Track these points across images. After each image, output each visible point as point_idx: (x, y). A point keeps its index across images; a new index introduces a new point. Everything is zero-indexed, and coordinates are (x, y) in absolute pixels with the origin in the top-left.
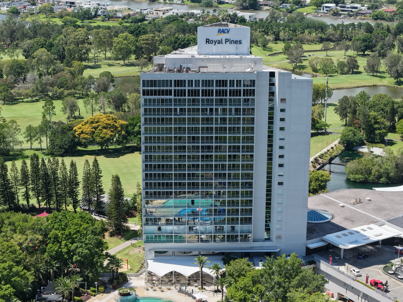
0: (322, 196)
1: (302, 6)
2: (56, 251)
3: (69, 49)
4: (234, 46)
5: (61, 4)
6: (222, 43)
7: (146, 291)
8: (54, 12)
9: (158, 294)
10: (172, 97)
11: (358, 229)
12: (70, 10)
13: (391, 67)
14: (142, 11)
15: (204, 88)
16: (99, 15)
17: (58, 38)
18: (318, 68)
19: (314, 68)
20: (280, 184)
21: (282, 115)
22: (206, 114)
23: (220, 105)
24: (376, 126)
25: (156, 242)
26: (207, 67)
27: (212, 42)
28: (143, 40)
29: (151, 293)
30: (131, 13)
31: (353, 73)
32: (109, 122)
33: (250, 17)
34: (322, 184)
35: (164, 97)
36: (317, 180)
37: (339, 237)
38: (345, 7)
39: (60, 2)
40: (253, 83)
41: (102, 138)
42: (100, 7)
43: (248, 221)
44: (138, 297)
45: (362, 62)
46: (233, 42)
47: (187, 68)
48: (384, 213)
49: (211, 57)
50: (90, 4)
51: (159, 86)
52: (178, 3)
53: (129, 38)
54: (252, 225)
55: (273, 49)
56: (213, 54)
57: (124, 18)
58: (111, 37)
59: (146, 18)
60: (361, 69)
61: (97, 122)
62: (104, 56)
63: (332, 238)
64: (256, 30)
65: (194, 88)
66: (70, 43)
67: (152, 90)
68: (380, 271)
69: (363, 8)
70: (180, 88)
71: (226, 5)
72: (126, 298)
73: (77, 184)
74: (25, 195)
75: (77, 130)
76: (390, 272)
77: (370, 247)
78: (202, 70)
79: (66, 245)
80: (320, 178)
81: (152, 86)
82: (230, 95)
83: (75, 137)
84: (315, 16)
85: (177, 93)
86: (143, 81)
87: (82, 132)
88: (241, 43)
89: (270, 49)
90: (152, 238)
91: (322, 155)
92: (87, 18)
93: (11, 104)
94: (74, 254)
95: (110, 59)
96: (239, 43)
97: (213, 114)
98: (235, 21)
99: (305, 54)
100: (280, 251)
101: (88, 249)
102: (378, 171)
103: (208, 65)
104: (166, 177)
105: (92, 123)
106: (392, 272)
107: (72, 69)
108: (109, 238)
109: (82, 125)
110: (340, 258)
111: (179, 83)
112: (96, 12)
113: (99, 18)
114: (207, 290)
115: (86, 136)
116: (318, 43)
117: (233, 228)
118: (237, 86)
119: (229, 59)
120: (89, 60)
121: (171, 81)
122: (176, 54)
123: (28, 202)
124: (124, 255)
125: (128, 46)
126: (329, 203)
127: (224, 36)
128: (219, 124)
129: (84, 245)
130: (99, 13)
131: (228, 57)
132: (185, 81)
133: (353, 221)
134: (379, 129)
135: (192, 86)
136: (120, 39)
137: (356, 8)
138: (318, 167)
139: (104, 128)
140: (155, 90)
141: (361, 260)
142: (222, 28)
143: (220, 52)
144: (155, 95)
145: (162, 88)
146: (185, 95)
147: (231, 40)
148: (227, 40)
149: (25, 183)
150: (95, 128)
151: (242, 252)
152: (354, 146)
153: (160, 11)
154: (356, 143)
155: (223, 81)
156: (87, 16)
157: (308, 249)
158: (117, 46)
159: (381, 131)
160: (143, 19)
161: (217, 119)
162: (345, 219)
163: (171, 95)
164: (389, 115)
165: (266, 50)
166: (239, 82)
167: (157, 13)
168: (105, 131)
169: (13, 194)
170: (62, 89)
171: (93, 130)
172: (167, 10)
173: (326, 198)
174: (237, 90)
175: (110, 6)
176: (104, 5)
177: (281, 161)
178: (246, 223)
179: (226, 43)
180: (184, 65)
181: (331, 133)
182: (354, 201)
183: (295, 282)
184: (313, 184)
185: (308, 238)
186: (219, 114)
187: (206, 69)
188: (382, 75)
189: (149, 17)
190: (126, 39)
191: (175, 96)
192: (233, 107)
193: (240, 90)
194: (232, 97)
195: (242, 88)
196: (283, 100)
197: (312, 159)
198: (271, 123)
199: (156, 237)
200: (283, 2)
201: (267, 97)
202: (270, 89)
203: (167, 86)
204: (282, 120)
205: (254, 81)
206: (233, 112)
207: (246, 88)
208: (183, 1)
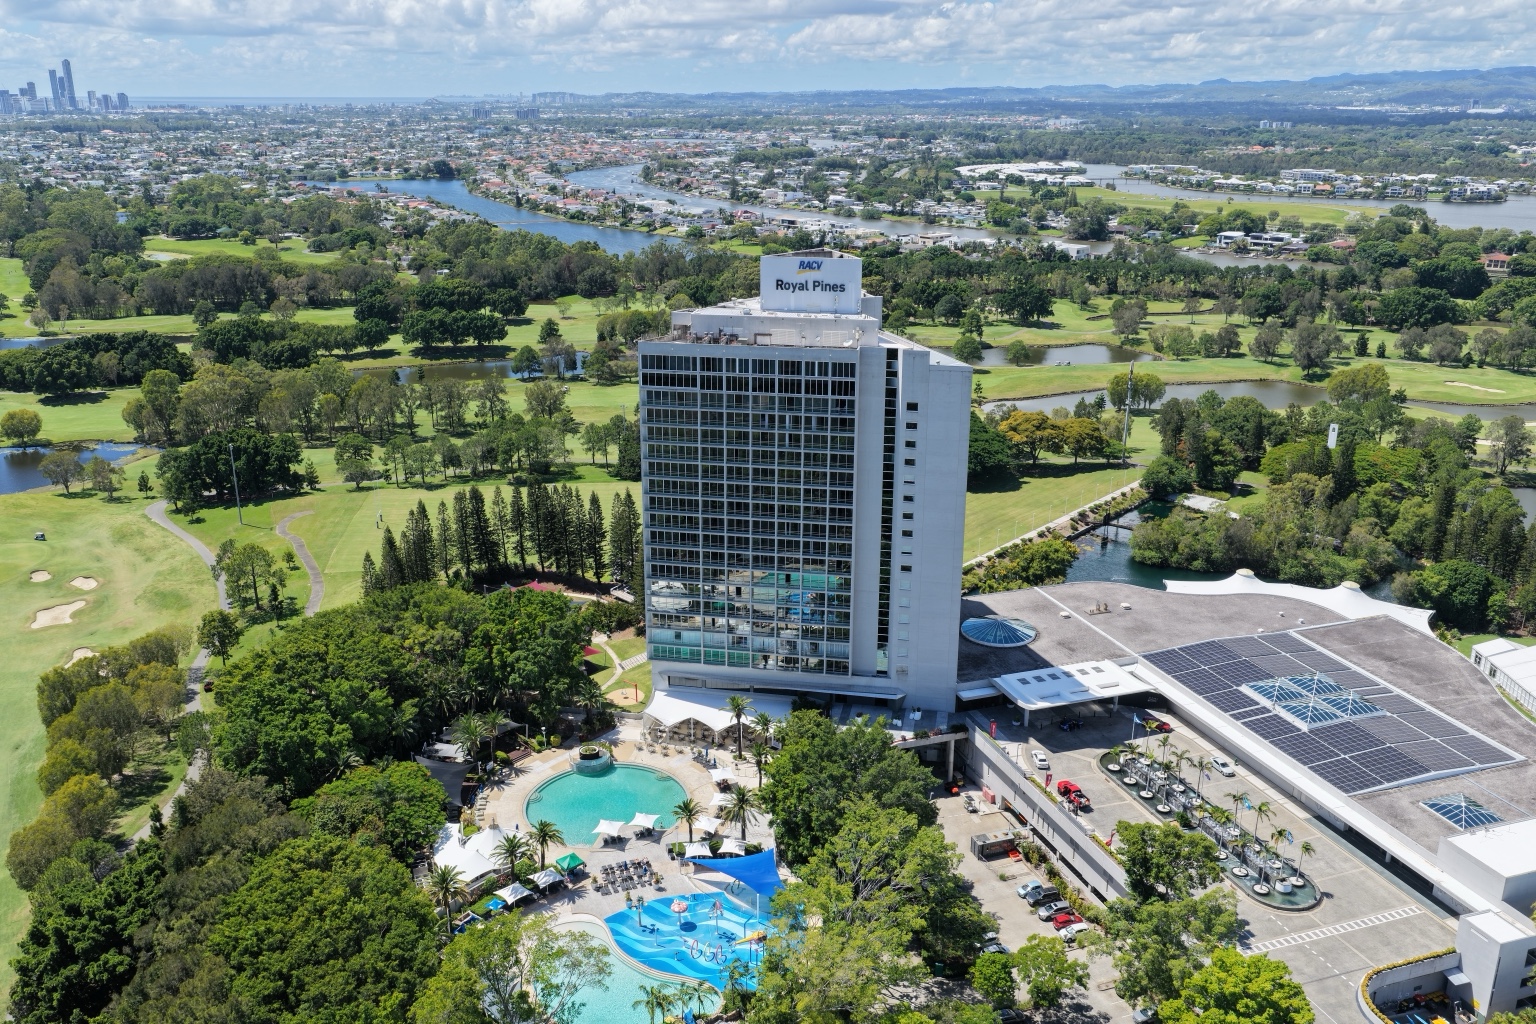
0: (1037, 592)
1: (1184, 236)
4: (829, 295)
5: (773, 223)
6: (807, 290)
7: (636, 751)
8: (756, 237)
9: (656, 761)
10: (697, 390)
11: (1074, 669)
12: (783, 233)
13: (1299, 347)
15: (758, 376)
18: (1165, 344)
19: (1158, 344)
20: (906, 569)
21: (910, 435)
22: (763, 426)
23: (788, 410)
24: (1217, 458)
25: (671, 659)
26: (771, 335)
27: (787, 286)
29: (644, 758)
30: (879, 240)
31: (1230, 355)
33: (1080, 252)
34: (1052, 568)
35: (683, 390)
36: (1046, 557)
37: (1024, 682)
38: (1260, 238)
39: (773, 220)
40: (849, 369)
42: (834, 230)
43: (844, 636)
44: (614, 763)
45: (1248, 337)
46: (828, 287)
47: (732, 335)
48: (1146, 637)
49: (780, 315)
51: (673, 368)
52: (969, 226)
54: (850, 644)
55: (1099, 308)
56: (786, 311)
59: (901, 250)
60: (1244, 349)
63: (1009, 683)
64: (1075, 275)
65: (737, 374)
67: (659, 375)
68: (1095, 763)
69: (1295, 240)
70: (711, 374)
72: (587, 763)
73: (603, 536)
74: (517, 547)
76: (1111, 767)
77: (1096, 708)
78: (760, 340)
79: (500, 653)
81: (659, 367)
82: (807, 392)
84: (1204, 253)
85: (707, 383)
86: (644, 357)
88: (844, 290)
89: (1095, 309)
90: (664, 651)
91: (1098, 507)
94: (513, 671)
96: (839, 289)
97: (774, 428)
99: (1149, 319)
100: (903, 699)
102: (1189, 547)
103: (772, 331)
104: (688, 540)
106: (1117, 768)
110: (1022, 724)
111: (709, 363)
114: (746, 762)
117: (813, 647)
118: (820, 374)
121: (695, 359)
122: (724, 307)
123: (523, 559)
126: (1044, 607)
127: (810, 276)
128: (787, 446)
131: (813, 316)
132: (720, 360)
133: (1073, 650)
134: (1222, 464)
135: (734, 371)
137: (1281, 240)
138: (1082, 528)
140: (666, 376)
141: (1063, 734)
143: (801, 305)
144: (666, 384)
145: (678, 372)
146: (721, 388)
147: (824, 284)
148: (817, 284)
151: (831, 694)
152: (1168, 494)
154: (1174, 487)
155: (793, 363)
157: (958, 699)
159: (1226, 469)
161: (782, 437)
162: (1060, 644)
163: (695, 385)
164: (1249, 440)
165: (1085, 310)
166: (823, 367)
167: (923, 242)
169: (497, 544)
172: (943, 238)
173: (1043, 597)
174: (820, 382)
177: (907, 525)
178: (839, 639)
179: (814, 290)
180: (728, 330)
181: (1134, 466)
182: (1094, 608)
183: (864, 778)
185: (960, 678)
186: (787, 428)
187: (767, 338)
188: (1285, 361)
189: (907, 249)
191: (702, 387)
192: (814, 416)
193: (826, 383)
194: (810, 396)
195: (830, 379)
196: (912, 407)
197: (1074, 514)
198: (889, 450)
199: (671, 651)
200: (1151, 227)
201: (882, 399)
202: (888, 382)
203: (688, 369)
204: (910, 444)
205: (853, 365)
206: (814, 424)
207: (837, 379)
208: (979, 223)
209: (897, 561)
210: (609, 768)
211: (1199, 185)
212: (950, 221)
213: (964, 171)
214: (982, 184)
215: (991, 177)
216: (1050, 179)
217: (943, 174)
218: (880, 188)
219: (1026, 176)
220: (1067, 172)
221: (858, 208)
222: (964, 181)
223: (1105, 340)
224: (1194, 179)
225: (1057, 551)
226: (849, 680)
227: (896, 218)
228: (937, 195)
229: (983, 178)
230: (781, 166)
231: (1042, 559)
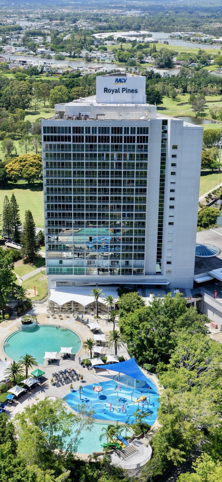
0: (212, 231)
1: (207, 65)
3: (13, 98)
4: (130, 94)
5: (15, 62)
6: (119, 92)
7: (47, 319)
8: (9, 69)
9: (58, 322)
10: (71, 143)
12: (22, 67)
14: (79, 69)
15: (101, 135)
16: (45, 72)
17: (6, 89)
18: (217, 115)
19: (214, 115)
20: (171, 224)
21: (173, 161)
22: (103, 159)
23: (115, 151)
25: (57, 273)
26: (104, 115)
27: (109, 91)
28: (74, 92)
29: (51, 321)
30: (70, 70)
32: (35, 161)
33: (164, 74)
34: (212, 220)
35: (64, 143)
36: (208, 215)
39: (15, 61)
40: (146, 130)
41: (29, 175)
42: (46, 65)
43: (141, 256)
44: (38, 325)
46: (129, 91)
47: (86, 116)
49: (108, 105)
50: (38, 63)
51: (59, 133)
52: (108, 62)
53: (63, 90)
54: (145, 260)
55: (181, 100)
56: (110, 103)
57: (64, 74)
58: (49, 89)
59: (81, 74)
61: (25, 161)
62: (43, 105)
63: (217, 273)
64: (168, 84)
65: (91, 134)
66: (15, 94)
67: (52, 136)
70: (78, 135)
71: (146, 64)
72: (27, 326)
75: (8, 167)
78: (100, 117)
80: (211, 214)
81: (52, 133)
82: (125, 142)
83: (6, 173)
84: (218, 73)
85: (76, 139)
86: (44, 128)
87: (12, 170)
88: (137, 92)
89: (178, 100)
90: (54, 270)
91: (215, 191)
92: (34, 74)
95: (48, 107)
96: (135, 92)
97: (109, 160)
98: (152, 77)
99: (207, 104)
100: (169, 284)
103: (105, 113)
104: (66, 216)
105: (21, 161)
107: (15, 115)
108: (23, 265)
109: (13, 163)
111: (77, 130)
112: (42, 69)
113: (45, 74)
114: (101, 319)
115: (15, 173)
116: (218, 95)
117: (127, 263)
118: (131, 133)
119: (125, 108)
120: (31, 107)
121: (70, 128)
122: (77, 102)
124: (34, 282)
125: (62, 97)
126: (218, 238)
127: (121, 86)
128: (115, 168)
130: (45, 69)
131: (124, 105)
132: (83, 128)
135: (89, 133)
136: (55, 91)
138: (211, 201)
139: (31, 166)
140: (55, 137)
142: (119, 78)
143: (117, 101)
144: (55, 141)
145: (61, 135)
146: (83, 142)
147: (127, 89)
148: (124, 89)
150: (23, 166)
151: (135, 285)
153: (93, 68)
155: (118, 128)
156: (34, 72)
157: (195, 283)
158: (52, 97)
160: (79, 75)
161: (112, 164)
163: (70, 141)
165: (175, 100)
166: (133, 130)
167: (91, 70)
168: (31, 168)
170: (4, 132)
171: (22, 167)
172: (99, 68)
173: (215, 233)
174: (131, 137)
175: (54, 65)
176: (49, 64)
177: (172, 203)
178: (139, 259)
179: (123, 92)
180: (83, 113)
183: (178, 321)
184: (204, 219)
185: (196, 272)
186: (115, 160)
187: (103, 116)
189: (84, 74)
190: (60, 91)
191: (73, 141)
192: (128, 153)
193: (134, 137)
194: (126, 144)
195: (136, 135)
196: (175, 147)
198: (163, 168)
199: (57, 270)
200: (192, 61)
201: (160, 144)
202: (163, 136)
203: (66, 133)
204: (173, 165)
205: (147, 128)
206: (128, 157)
207: (140, 135)
208: (112, 61)
209: (166, 220)
210: (36, 328)
211: (205, 41)
212: (98, 60)
213: (96, 36)
214: (107, 42)
215: (111, 39)
216: (138, 39)
217: (87, 38)
218: (60, 45)
219: (128, 38)
220: (144, 36)
221: (53, 54)
222: (99, 41)
223: (189, 115)
224: (203, 39)
225: (213, 212)
226: (144, 277)
227: (72, 59)
228: (89, 48)
229: (106, 39)
230: (8, 35)
231: (207, 216)
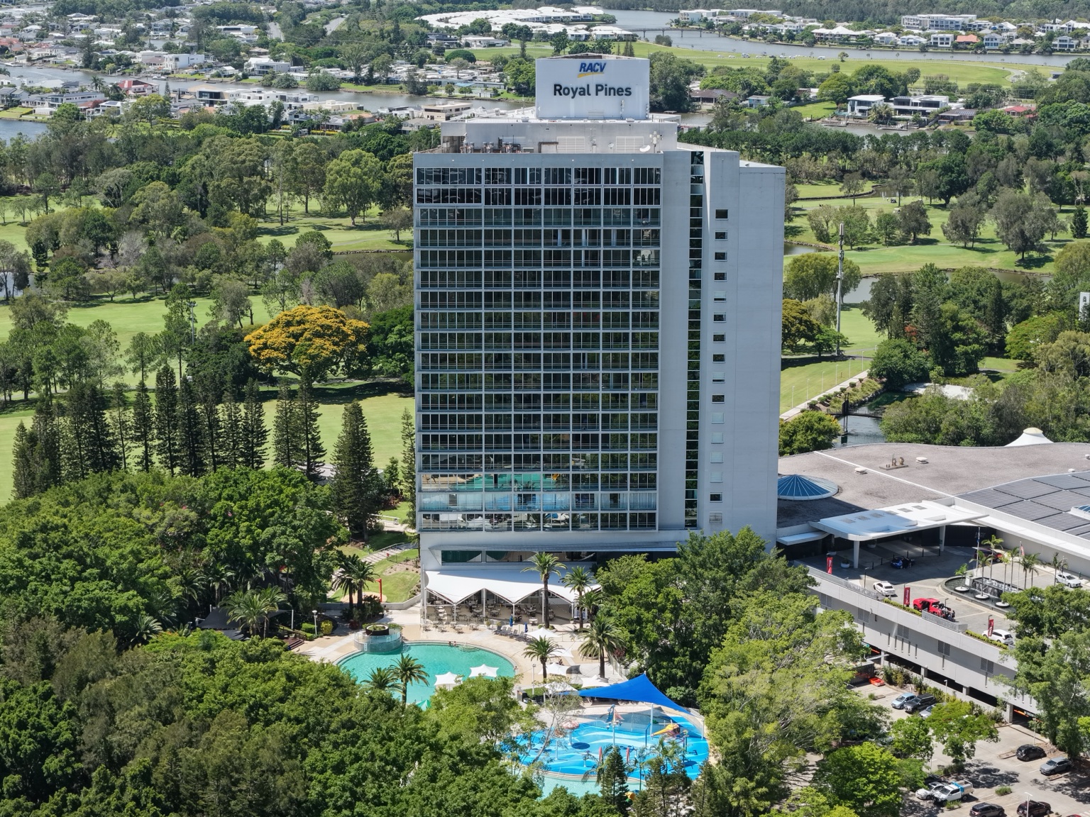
0: (819, 455)
1: (799, 102)
2: (227, 542)
3: (218, 186)
4: (614, 100)
5: (185, 97)
6: (589, 94)
7: (423, 632)
8: (171, 117)
9: (451, 637)
10: (482, 206)
11: (894, 509)
12: (212, 110)
13: (1006, 227)
14: (394, 112)
15: (551, 186)
16: (286, 123)
17: (190, 162)
18: (832, 231)
19: (822, 232)
20: (718, 399)
21: (719, 246)
22: (556, 244)
23: (585, 223)
24: (958, 336)
25: (444, 530)
26: (557, 143)
27: (566, 91)
28: (400, 166)
30: (365, 116)
31: (917, 242)
32: (328, 322)
34: (820, 439)
35: (465, 206)
36: (809, 428)
38: (907, 103)
39: (184, 93)
40: (654, 175)
41: (312, 357)
42: (286, 103)
44: (405, 641)
45: (938, 220)
46: (612, 91)
47: (514, 145)
48: (953, 483)
50: (260, 98)
51: (454, 182)
52: (483, 96)
53: (366, 163)
54: (657, 492)
56: (568, 118)
57: (348, 128)
58: (321, 161)
59: (404, 128)
60: (936, 233)
61: (299, 323)
62: (302, 208)
63: (835, 524)
65: (528, 185)
66: (222, 174)
67: (437, 191)
68: (939, 589)
69: (954, 106)
70: (498, 186)
72: (380, 639)
74: (141, 462)
75: (253, 340)
76: (959, 589)
77: (920, 550)
78: (546, 149)
79: (249, 531)
80: (816, 426)
81: (437, 182)
82: (607, 202)
83: (249, 357)
84: (832, 124)
85: (493, 197)
86: (419, 171)
87: (265, 346)
88: (630, 93)
92: (254, 127)
93: (84, 307)
94: (268, 550)
95: (317, 214)
96: (625, 92)
97: (569, 244)
99: (801, 204)
101: (300, 537)
102: (955, 424)
103: (558, 138)
104: (468, 382)
105: (288, 324)
106: (964, 589)
107: (228, 231)
109: (265, 331)
110: (851, 566)
111: (496, 175)
112: (278, 114)
113: (286, 129)
114: (557, 631)
115: (275, 354)
116: (835, 182)
117: (614, 498)
118: (621, 182)
119: (603, 126)
120: (266, 217)
121: (479, 170)
122: (488, 118)
125: (363, 181)
126: (834, 467)
127: (592, 79)
128: (583, 265)
129: (289, 530)
130: (286, 116)
131: (601, 122)
132: (509, 170)
133: (884, 497)
134: (964, 343)
135: (524, 182)
136: (343, 164)
137: (936, 104)
139: (318, 335)
140: (445, 191)
142: (588, 61)
143: (585, 112)
144: (445, 201)
145: (459, 187)
146: (509, 202)
147: (608, 87)
148: (600, 88)
149: (142, 437)
150: (297, 337)
152: (904, 383)
153: (438, 111)
154: (911, 375)
155: (591, 170)
156: (256, 124)
157: (781, 545)
158: (335, 180)
159: (969, 348)
160: (397, 131)
161: (578, 254)
162: (866, 494)
163: (478, 201)
164: (990, 315)
166: (625, 174)
167: (432, 118)
168: (318, 341)
169: (116, 458)
170: (207, 272)
171: (292, 340)
172: (457, 110)
173: (827, 459)
174: (621, 190)
175: (312, 102)
176: (296, 100)
177: (718, 348)
178: (643, 487)
179: (597, 94)
180: (508, 139)
181: (853, 358)
182: (890, 464)
183: (746, 580)
184: (799, 437)
185: (780, 524)
186: (584, 244)
187: (554, 146)
188: (988, 246)
189: (412, 126)
190: (357, 163)
191: (487, 202)
192: (614, 228)
193: (628, 191)
194: (610, 207)
195: (632, 186)
196: (722, 214)
197: (804, 405)
198: (696, 264)
200: (752, 91)
201: (687, 208)
202: (693, 189)
203: (471, 182)
204: (720, 256)
205: (658, 170)
206: (614, 238)
207: (640, 186)
208: (495, 91)
209: (707, 391)
210: (401, 647)
211: (791, 37)
212: (450, 90)
213: (433, 20)
214: (470, 38)
215: (481, 28)
216: (571, 31)
217: (404, 26)
218: (319, 48)
219: (537, 28)
220: (589, 21)
221: (299, 75)
222: (443, 34)
224: (783, 29)
225: (822, 420)
226: (657, 535)
227: (362, 88)
228: (416, 55)
229: (465, 30)
230: (137, 19)
231: (807, 431)
